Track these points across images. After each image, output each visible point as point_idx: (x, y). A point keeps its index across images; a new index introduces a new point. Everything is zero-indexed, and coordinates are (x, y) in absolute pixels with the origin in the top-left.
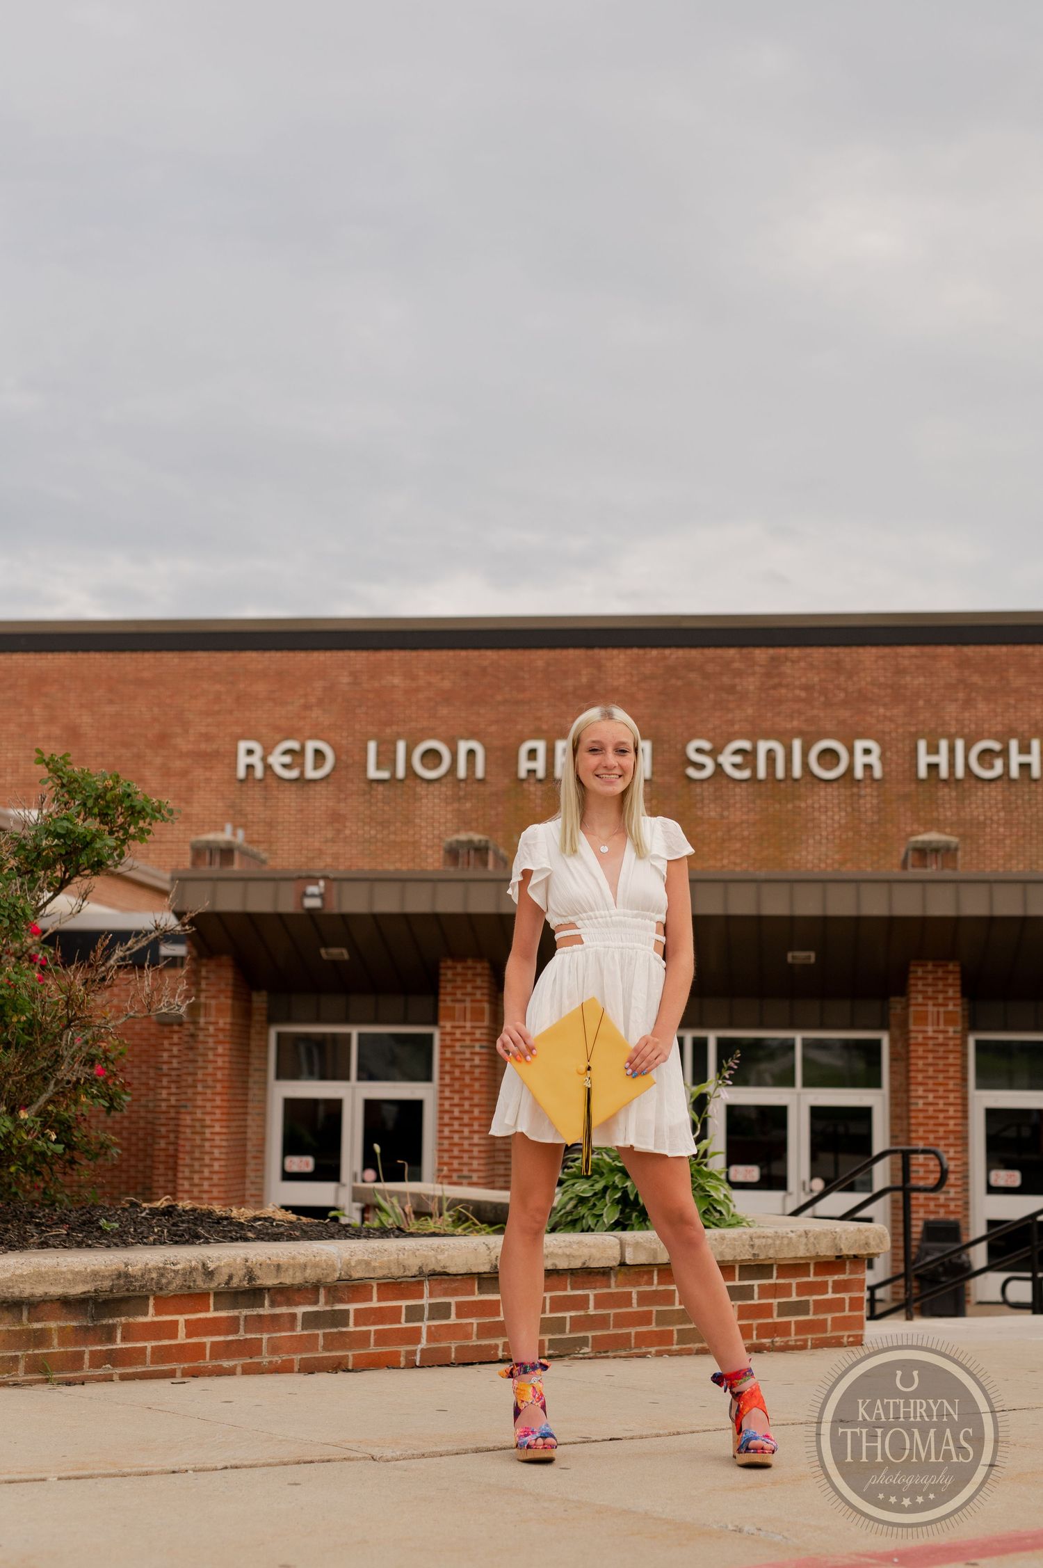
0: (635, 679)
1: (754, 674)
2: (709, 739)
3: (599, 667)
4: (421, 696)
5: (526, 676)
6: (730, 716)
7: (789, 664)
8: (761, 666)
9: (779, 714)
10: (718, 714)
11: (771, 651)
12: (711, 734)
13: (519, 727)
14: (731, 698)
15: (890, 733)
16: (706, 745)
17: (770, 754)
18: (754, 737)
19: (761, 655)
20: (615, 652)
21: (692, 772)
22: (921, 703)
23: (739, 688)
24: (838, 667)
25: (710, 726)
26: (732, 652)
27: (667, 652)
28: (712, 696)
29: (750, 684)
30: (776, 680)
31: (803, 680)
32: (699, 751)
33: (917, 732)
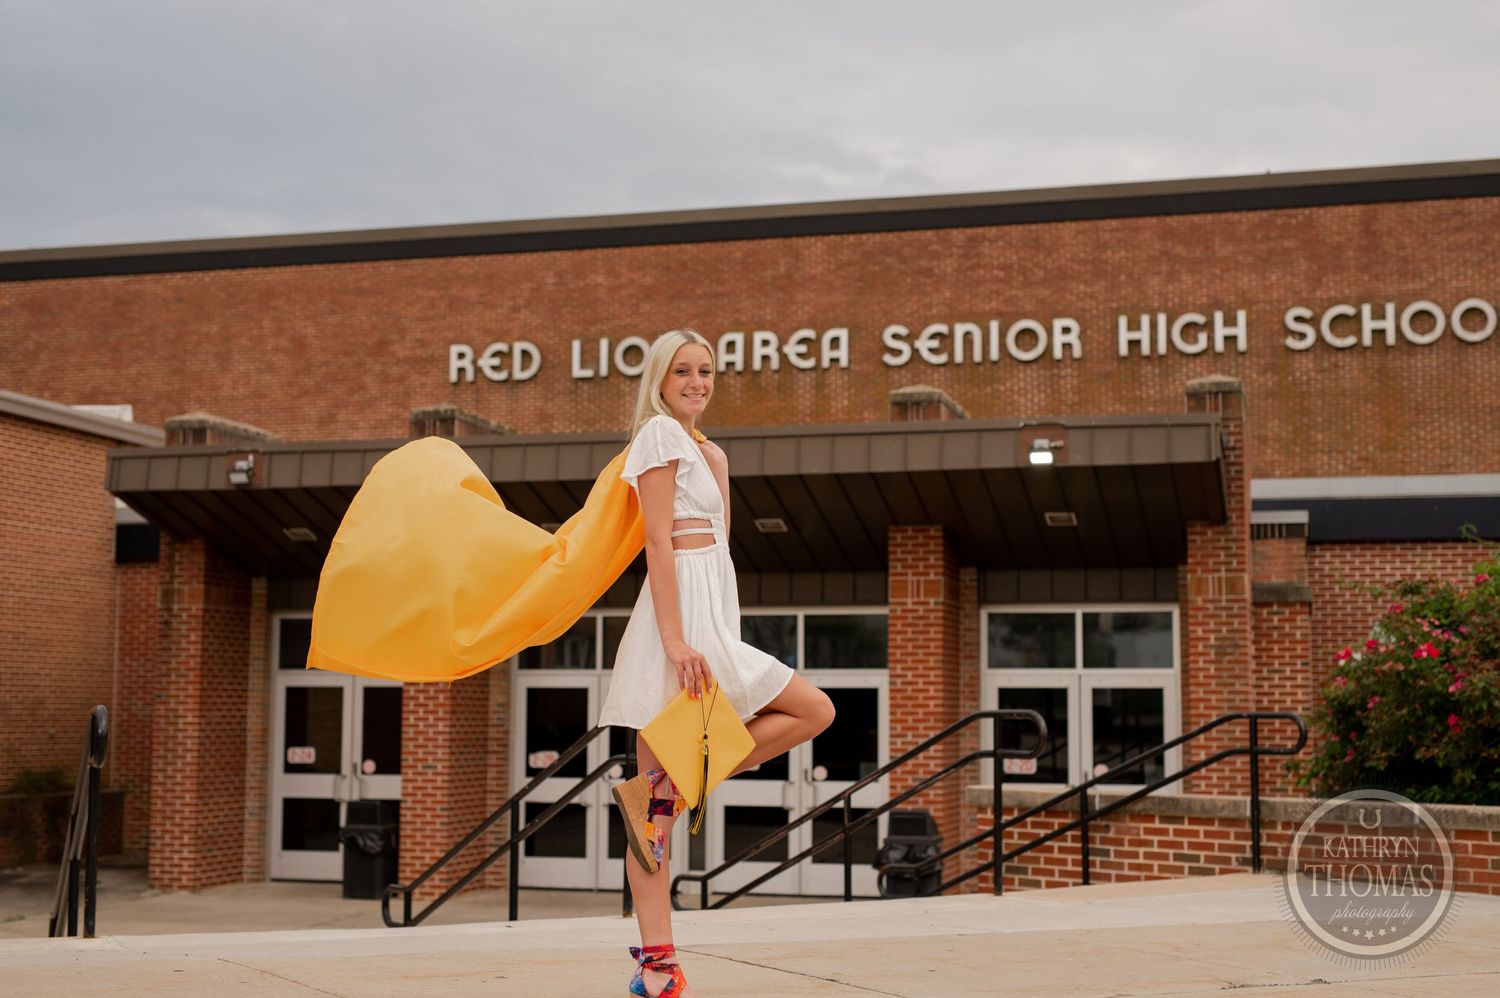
0: (832, 267)
1: (951, 255)
2: (906, 325)
3: (797, 256)
4: (624, 293)
5: (726, 268)
6: (928, 300)
7: (987, 243)
8: (958, 247)
9: (977, 296)
10: (915, 298)
11: (969, 231)
12: (909, 319)
13: (719, 320)
14: (929, 281)
15: (1091, 310)
16: (902, 330)
17: (967, 336)
18: (950, 321)
19: (958, 235)
20: (813, 240)
21: (888, 359)
22: (1123, 277)
23: (936, 271)
24: (1037, 245)
25: (908, 311)
26: (929, 234)
27: (864, 237)
28: (909, 280)
29: (948, 266)
30: (974, 261)
31: (1002, 260)
32: (895, 336)
33: (1119, 308)
